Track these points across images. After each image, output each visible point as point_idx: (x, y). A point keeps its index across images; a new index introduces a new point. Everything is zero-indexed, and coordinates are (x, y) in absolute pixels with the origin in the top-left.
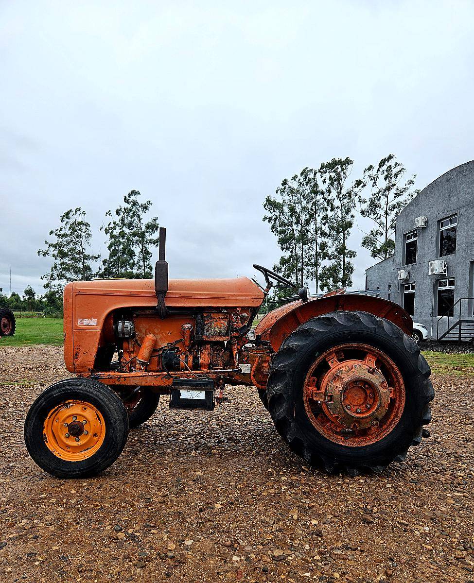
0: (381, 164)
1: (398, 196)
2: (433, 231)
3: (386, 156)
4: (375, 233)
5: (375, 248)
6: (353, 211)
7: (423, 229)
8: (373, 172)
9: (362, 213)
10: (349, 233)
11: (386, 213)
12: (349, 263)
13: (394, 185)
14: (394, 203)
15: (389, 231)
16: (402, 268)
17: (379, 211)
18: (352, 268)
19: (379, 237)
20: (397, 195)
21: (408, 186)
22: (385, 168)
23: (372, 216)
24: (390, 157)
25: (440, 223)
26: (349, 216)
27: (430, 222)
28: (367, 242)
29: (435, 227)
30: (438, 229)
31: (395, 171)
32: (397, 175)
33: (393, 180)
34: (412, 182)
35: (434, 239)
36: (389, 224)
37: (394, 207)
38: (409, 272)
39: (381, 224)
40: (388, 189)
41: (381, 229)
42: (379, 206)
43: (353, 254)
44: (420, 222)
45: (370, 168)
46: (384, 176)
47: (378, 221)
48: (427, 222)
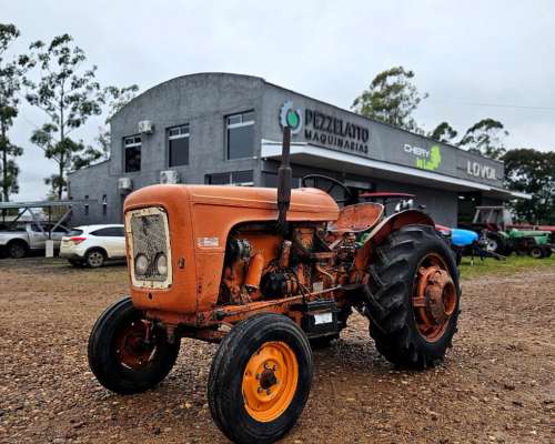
0: (55, 43)
1: (77, 87)
2: (160, 138)
3: (61, 35)
4: (48, 128)
5: (49, 146)
6: (16, 95)
7: (149, 134)
8: (44, 50)
9: (30, 99)
10: (11, 123)
11: (62, 105)
12: (11, 162)
13: (70, 72)
14: (72, 94)
15: (66, 127)
16: (123, 176)
17: (51, 100)
18: (17, 169)
19: (52, 133)
20: (75, 85)
21: (87, 77)
22: (59, 48)
23: (43, 105)
24: (66, 38)
25: (169, 131)
26: (10, 99)
27: (157, 128)
28: (39, 138)
29: (163, 135)
30: (167, 138)
31: (72, 56)
32: (75, 62)
33: (69, 67)
34: (92, 74)
35: (163, 148)
36: (66, 119)
37: (72, 99)
38: (132, 182)
39: (55, 117)
40: (63, 76)
41: (55, 124)
42: (52, 94)
43: (18, 152)
44: (146, 126)
45: (39, 44)
46: (58, 58)
47: (52, 113)
48: (153, 128)
